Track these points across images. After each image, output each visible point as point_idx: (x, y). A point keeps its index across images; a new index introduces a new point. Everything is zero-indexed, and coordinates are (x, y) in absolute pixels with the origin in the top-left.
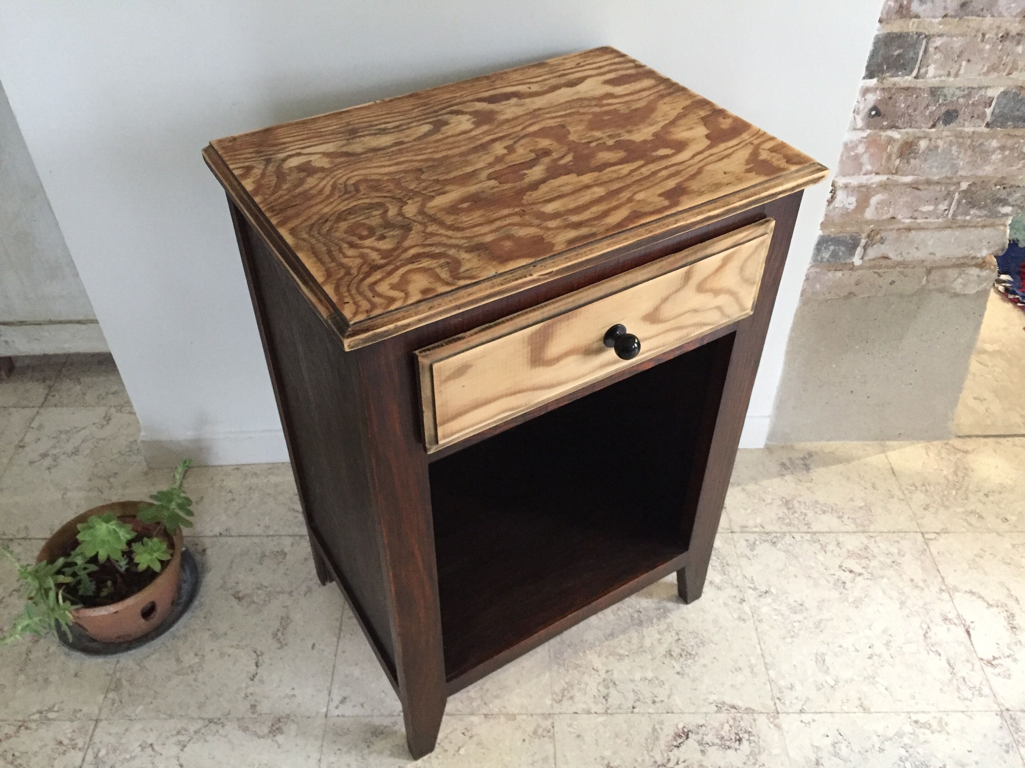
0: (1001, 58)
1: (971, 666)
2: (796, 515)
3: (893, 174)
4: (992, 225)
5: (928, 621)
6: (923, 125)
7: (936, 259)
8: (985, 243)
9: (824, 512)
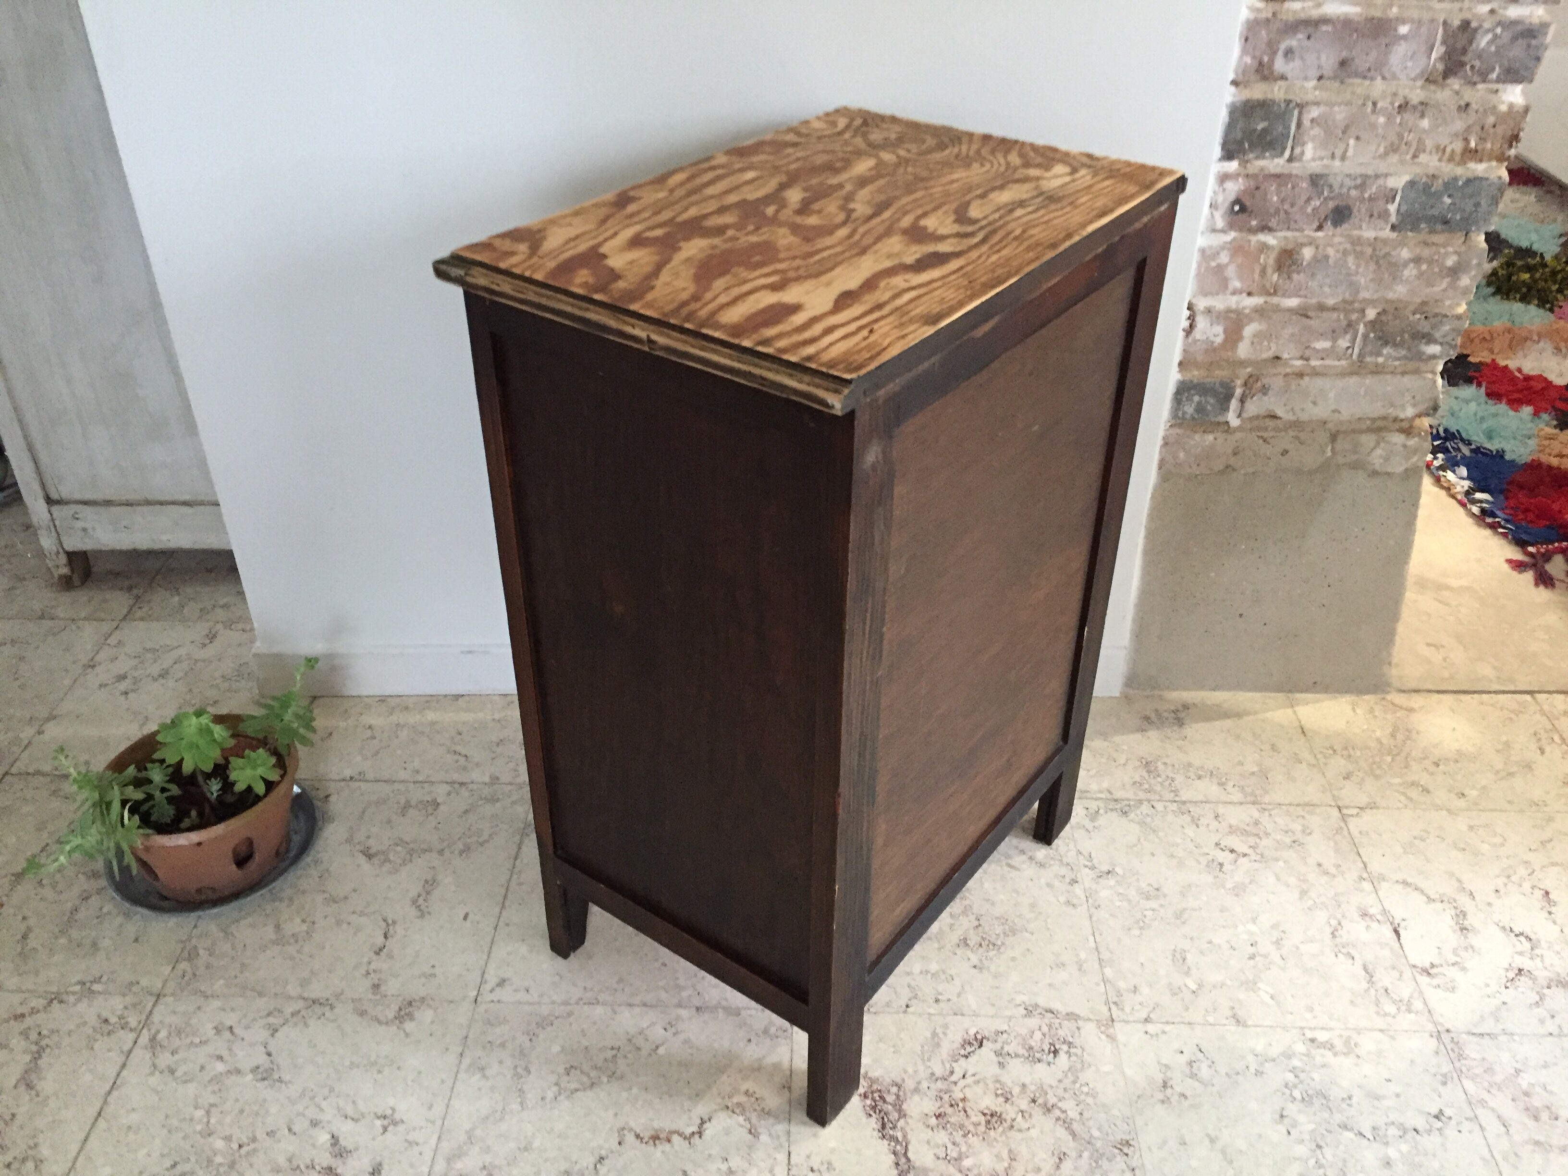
0: (1400, 136)
1: (1398, 975)
2: (1160, 780)
3: (1270, 294)
4: (1417, 372)
5: (1339, 916)
6: (1305, 227)
7: (1342, 419)
8: (1408, 397)
9: (1200, 778)
